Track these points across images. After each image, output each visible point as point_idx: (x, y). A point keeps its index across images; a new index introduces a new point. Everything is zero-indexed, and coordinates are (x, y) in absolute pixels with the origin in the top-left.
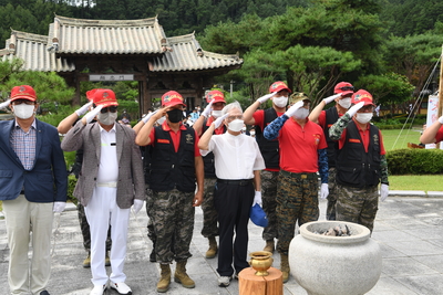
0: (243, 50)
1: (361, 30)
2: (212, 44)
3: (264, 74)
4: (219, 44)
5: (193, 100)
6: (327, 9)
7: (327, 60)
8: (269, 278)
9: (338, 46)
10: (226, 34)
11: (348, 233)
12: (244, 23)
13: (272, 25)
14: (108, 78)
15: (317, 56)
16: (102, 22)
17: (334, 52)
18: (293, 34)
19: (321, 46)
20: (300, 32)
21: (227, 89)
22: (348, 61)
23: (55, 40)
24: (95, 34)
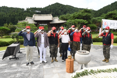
0: (67, 20)
1: (88, 16)
2: (61, 19)
3: (70, 24)
5: (58, 29)
6: (82, 12)
8: (71, 60)
9: (84, 19)
10: (63, 17)
11: (85, 52)
12: (67, 15)
13: (72, 15)
14: (43, 25)
15: (80, 21)
16: (42, 15)
17: (83, 20)
18: (76, 17)
21: (64, 27)
22: (86, 22)
23: (34, 18)
24: (40, 17)
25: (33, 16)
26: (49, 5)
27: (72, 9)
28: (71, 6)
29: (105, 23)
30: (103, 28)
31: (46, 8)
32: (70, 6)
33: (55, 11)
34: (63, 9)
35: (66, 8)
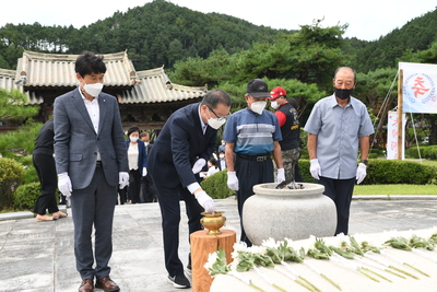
0: (212, 84)
1: (324, 63)
2: (181, 79)
4: (188, 79)
6: (292, 44)
7: (293, 91)
9: (303, 79)
10: (194, 69)
12: (212, 58)
13: (239, 59)
16: (71, 56)
17: (299, 83)
18: (259, 68)
19: (287, 79)
20: (268, 65)
22: (314, 92)
23: (23, 73)
24: (64, 68)
25: (22, 63)
26: (117, 15)
27: (241, 36)
28: (236, 21)
29: (419, 81)
30: (405, 110)
31: (97, 27)
32: (230, 18)
33: (150, 44)
34: (192, 34)
35: (208, 31)
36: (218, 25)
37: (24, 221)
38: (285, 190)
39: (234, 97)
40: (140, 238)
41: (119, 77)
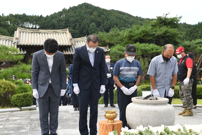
0: (111, 45)
1: (169, 36)
3: (121, 56)
6: (152, 26)
7: (152, 50)
9: (157, 44)
10: (102, 38)
12: (111, 33)
13: (125, 33)
15: (147, 48)
16: (41, 31)
17: (156, 46)
18: (135, 37)
19: (149, 43)
20: (138, 36)
23: (17, 39)
24: (37, 36)
25: (17, 34)
26: (64, 10)
27: (126, 22)
28: (124, 14)
31: (54, 16)
32: (120, 13)
33: (80, 25)
34: (101, 20)
35: (109, 19)
36: (115, 16)
37: (15, 113)
38: (148, 100)
39: (122, 52)
40: (73, 123)
41: (64, 41)
